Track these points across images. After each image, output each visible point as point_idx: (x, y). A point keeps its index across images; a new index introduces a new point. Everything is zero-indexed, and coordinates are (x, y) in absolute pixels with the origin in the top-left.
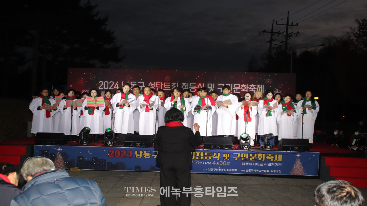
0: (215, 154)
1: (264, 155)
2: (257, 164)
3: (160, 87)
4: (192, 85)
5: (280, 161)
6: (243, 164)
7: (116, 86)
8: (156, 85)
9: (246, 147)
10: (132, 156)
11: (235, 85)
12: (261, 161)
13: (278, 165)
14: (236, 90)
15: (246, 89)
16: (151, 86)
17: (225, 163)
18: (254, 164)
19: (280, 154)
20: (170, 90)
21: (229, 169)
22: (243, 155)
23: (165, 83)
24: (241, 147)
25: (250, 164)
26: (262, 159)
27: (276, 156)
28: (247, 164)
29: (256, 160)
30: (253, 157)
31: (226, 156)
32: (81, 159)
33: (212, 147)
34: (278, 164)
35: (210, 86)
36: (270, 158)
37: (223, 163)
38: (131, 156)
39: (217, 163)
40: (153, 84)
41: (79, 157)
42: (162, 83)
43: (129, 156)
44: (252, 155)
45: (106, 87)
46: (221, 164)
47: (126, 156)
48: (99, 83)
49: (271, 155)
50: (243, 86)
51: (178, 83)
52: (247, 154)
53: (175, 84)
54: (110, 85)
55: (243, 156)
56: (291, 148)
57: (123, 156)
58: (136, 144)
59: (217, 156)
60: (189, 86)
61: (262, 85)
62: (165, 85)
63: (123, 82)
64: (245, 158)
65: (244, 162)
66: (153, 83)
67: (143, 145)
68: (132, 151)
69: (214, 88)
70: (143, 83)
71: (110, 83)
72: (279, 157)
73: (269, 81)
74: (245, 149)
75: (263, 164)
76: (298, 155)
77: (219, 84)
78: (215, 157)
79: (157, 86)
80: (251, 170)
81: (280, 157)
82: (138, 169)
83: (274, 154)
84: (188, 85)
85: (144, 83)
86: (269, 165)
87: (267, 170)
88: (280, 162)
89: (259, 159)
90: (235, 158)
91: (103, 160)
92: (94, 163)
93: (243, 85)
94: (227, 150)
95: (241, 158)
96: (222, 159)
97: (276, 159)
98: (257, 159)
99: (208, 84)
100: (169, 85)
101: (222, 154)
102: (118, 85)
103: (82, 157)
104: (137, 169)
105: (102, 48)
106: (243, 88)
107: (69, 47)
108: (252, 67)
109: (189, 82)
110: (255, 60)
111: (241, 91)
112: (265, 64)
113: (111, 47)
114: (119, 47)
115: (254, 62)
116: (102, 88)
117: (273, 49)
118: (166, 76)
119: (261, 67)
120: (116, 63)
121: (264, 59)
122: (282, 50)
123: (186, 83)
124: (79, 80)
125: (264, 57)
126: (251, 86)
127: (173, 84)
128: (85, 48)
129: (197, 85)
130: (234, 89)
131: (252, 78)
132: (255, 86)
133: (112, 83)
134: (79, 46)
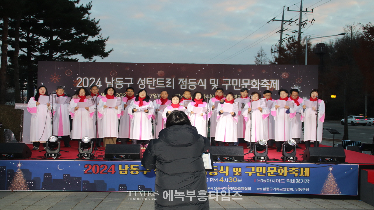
0: (222, 168)
1: (286, 168)
2: (277, 181)
3: (152, 84)
4: (191, 81)
5: (306, 176)
6: (259, 181)
7: (98, 84)
8: (147, 81)
9: (263, 158)
10: (115, 173)
11: (243, 80)
12: (282, 177)
13: (305, 182)
15: (257, 86)
16: (141, 83)
17: (235, 180)
18: (273, 181)
19: (307, 167)
20: (164, 87)
21: (241, 187)
22: (259, 168)
23: (158, 79)
24: (256, 159)
25: (268, 181)
26: (283, 174)
27: (302, 169)
28: (264, 181)
29: (276, 175)
30: (271, 172)
31: (237, 171)
32: (48, 177)
33: (219, 159)
34: (305, 180)
35: (213, 82)
36: (294, 173)
37: (232, 180)
38: (113, 172)
39: (225, 180)
40: (143, 81)
41: (45, 174)
42: (154, 79)
43: (112, 172)
44: (271, 169)
45: (86, 84)
46: (231, 181)
47: (107, 172)
48: (77, 79)
49: (295, 169)
51: (173, 79)
52: (264, 168)
53: (170, 79)
54: (90, 82)
55: (259, 171)
56: (320, 160)
57: (103, 172)
58: (120, 157)
59: (225, 171)
60: (188, 82)
61: (277, 79)
62: (158, 82)
63: (106, 78)
64: (261, 173)
65: (260, 178)
66: (143, 79)
67: (130, 157)
68: (115, 165)
69: (218, 84)
71: (90, 79)
72: (305, 172)
73: (285, 75)
74: (261, 161)
75: (285, 181)
76: (331, 169)
77: (224, 80)
78: (222, 172)
80: (270, 188)
81: (307, 170)
82: (123, 188)
83: (300, 168)
84: (186, 81)
85: (132, 79)
86: (293, 181)
87: (291, 188)
88: (306, 178)
89: (279, 174)
90: (249, 173)
91: (77, 178)
92: (66, 181)
93: (252, 80)
94: (238, 163)
95: (256, 173)
96: (232, 174)
97: (302, 174)
98: (277, 173)
99: (211, 80)
100: (163, 82)
101: (231, 168)
102: (100, 82)
103: (49, 174)
104: (121, 188)
105: (86, 41)
106: (254, 83)
107: (46, 41)
108: (260, 61)
109: (187, 77)
110: (263, 53)
111: (251, 87)
112: (275, 57)
113: (96, 40)
114: (105, 39)
115: (263, 55)
116: (81, 85)
117: (284, 40)
118: (160, 70)
119: (271, 60)
120: (102, 58)
121: (273, 51)
122: (295, 40)
123: (184, 79)
124: (52, 76)
125: (274, 50)
126: (263, 82)
127: (168, 80)
128: (66, 41)
129: (197, 81)
130: (242, 84)
131: (264, 72)
132: (268, 82)
133: (92, 80)
134: (59, 38)
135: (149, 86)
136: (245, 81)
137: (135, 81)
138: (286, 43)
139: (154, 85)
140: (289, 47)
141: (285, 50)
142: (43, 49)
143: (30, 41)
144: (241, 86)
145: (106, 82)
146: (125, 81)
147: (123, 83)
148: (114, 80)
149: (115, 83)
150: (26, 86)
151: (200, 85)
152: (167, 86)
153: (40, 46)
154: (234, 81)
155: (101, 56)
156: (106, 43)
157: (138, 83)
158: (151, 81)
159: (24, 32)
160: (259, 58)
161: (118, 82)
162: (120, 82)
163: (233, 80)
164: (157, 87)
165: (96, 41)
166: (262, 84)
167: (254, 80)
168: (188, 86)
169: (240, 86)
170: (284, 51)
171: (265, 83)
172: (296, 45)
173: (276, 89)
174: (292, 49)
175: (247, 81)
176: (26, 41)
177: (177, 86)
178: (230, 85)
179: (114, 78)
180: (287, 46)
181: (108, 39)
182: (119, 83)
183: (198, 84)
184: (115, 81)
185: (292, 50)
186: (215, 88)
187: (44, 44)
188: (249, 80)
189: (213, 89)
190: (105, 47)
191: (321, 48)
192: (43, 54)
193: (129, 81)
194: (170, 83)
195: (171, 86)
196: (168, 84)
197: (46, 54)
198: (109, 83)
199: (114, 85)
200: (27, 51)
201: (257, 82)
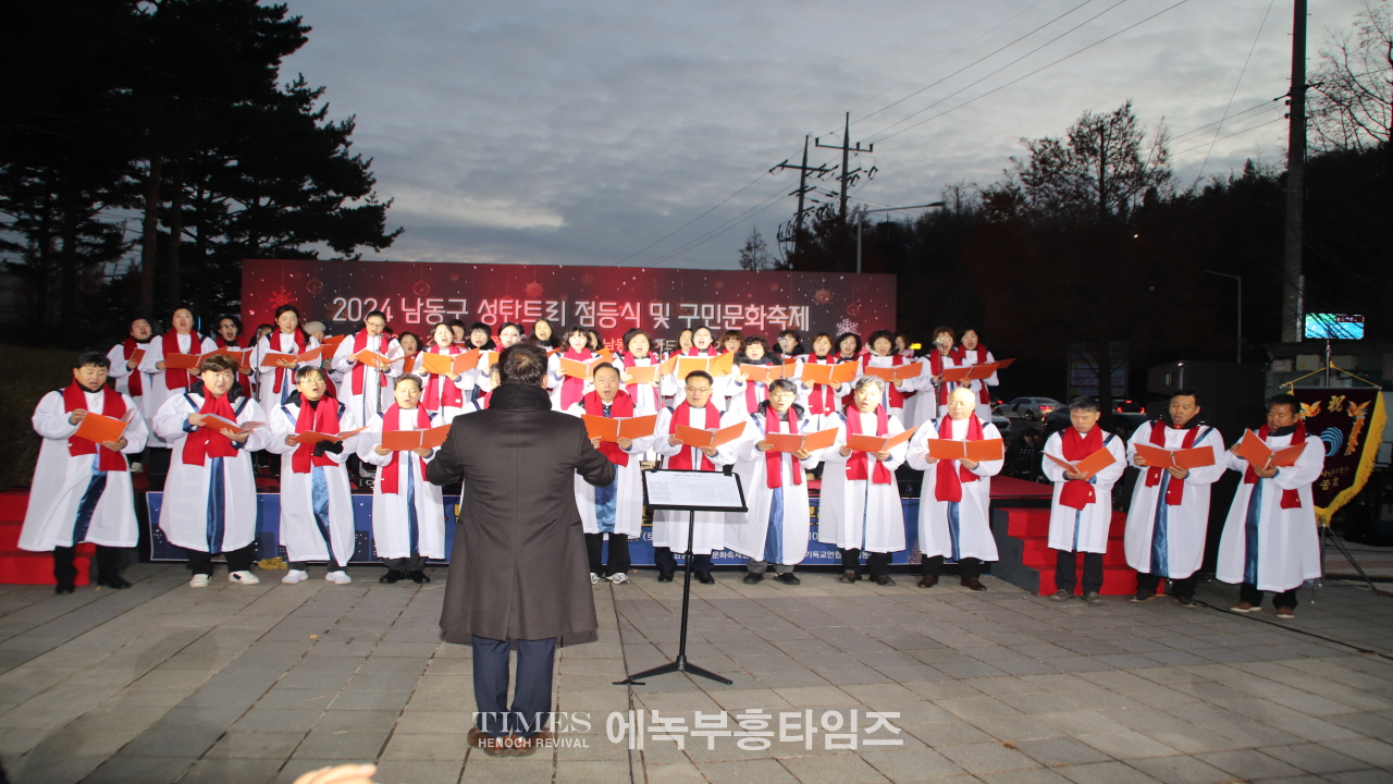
4: (604, 307)
8: (502, 307)
11: (727, 307)
14: (730, 321)
15: (758, 320)
16: (487, 312)
23: (527, 302)
35: (656, 310)
40: (492, 307)
42: (517, 302)
45: (355, 314)
48: (335, 302)
50: (752, 309)
51: (564, 303)
53: (555, 303)
60: (597, 310)
61: (805, 305)
62: (527, 308)
63: (403, 300)
66: (491, 302)
69: (668, 314)
70: (462, 303)
71: (366, 303)
73: (822, 295)
77: (682, 305)
79: (504, 310)
84: (593, 308)
85: (464, 301)
93: (749, 306)
99: (652, 305)
100: (540, 309)
105: (337, 208)
106: (752, 315)
107: (243, 207)
109: (596, 297)
110: (760, 243)
111: (746, 324)
112: (787, 252)
113: (363, 206)
116: (344, 317)
117: (807, 213)
118: (530, 282)
120: (377, 250)
121: (783, 239)
122: (833, 214)
123: (588, 303)
124: (275, 294)
125: (785, 235)
126: (772, 311)
127: (550, 305)
128: (289, 209)
129: (618, 308)
130: (724, 317)
131: (774, 288)
132: (784, 312)
133: (371, 304)
134: (273, 203)
136: (731, 310)
137: (472, 307)
138: (813, 220)
140: (820, 230)
141: (813, 238)
142: (236, 227)
143: (204, 209)
144: (723, 321)
145: (403, 309)
146: (448, 306)
147: (444, 312)
148: (422, 304)
149: (425, 311)
151: (627, 318)
153: (227, 222)
154: (706, 308)
155: (375, 246)
156: (387, 213)
157: (479, 312)
158: (510, 307)
159: (190, 189)
160: (750, 254)
161: (432, 309)
163: (704, 306)
165: (361, 209)
166: (770, 317)
167: (753, 306)
168: (597, 318)
169: (719, 321)
170: (811, 239)
171: (777, 314)
172: (835, 225)
173: (803, 329)
175: (735, 310)
176: (195, 209)
178: (696, 317)
179: (423, 300)
180: (817, 227)
181: (392, 205)
182: (435, 311)
183: (623, 315)
184: (424, 308)
185: (827, 236)
186: (661, 324)
187: (238, 216)
188: (740, 307)
189: (656, 327)
191: (889, 232)
192: (236, 239)
193: (458, 307)
194: (556, 312)
195: (558, 320)
196: (550, 313)
197: (242, 240)
198: (409, 312)
199: (423, 316)
200: (195, 234)
201: (759, 311)
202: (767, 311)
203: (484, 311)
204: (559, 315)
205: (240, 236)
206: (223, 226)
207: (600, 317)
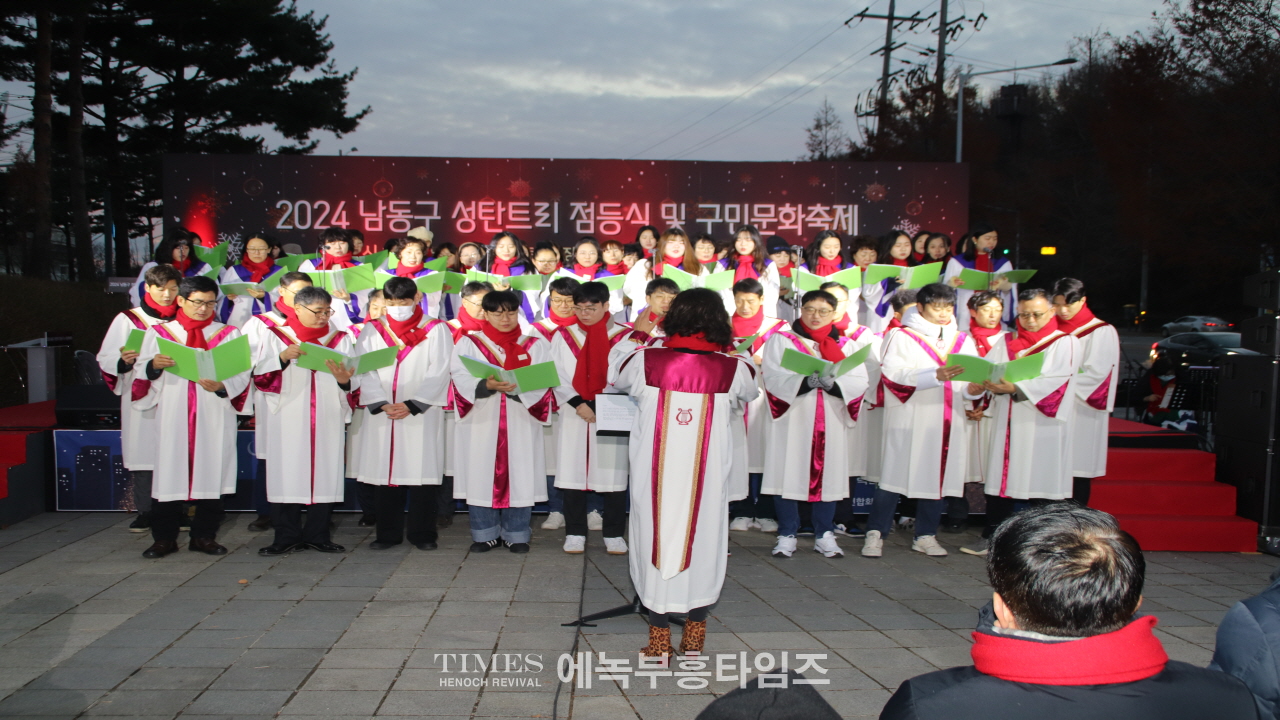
3: (493, 218)
4: (606, 209)
7: (339, 218)
8: (481, 211)
11: (756, 207)
14: (760, 224)
15: (795, 223)
16: (462, 216)
20: (530, 227)
23: (511, 204)
35: (669, 211)
40: (468, 209)
42: (500, 204)
45: (303, 220)
48: (278, 206)
50: (787, 209)
51: (556, 205)
53: (546, 205)
54: (316, 214)
60: (597, 213)
61: (854, 203)
62: (511, 212)
63: (362, 203)
66: (467, 205)
69: (683, 217)
70: (432, 206)
71: (316, 206)
73: (874, 191)
77: (700, 205)
79: (484, 214)
84: (592, 210)
85: (435, 204)
93: (783, 205)
99: (664, 206)
100: (527, 212)
102: (344, 213)
105: (286, 80)
106: (787, 216)
107: (163, 80)
108: (821, 142)
109: (596, 197)
110: (832, 119)
111: (780, 227)
112: (867, 131)
113: (318, 78)
114: (345, 76)
115: (830, 124)
116: (290, 224)
117: (894, 79)
118: (516, 179)
119: (853, 141)
120: (339, 136)
121: (862, 113)
122: (927, 79)
123: (585, 204)
125: (865, 108)
126: (812, 211)
127: (539, 207)
128: (224, 82)
129: (623, 211)
130: (753, 220)
131: (815, 183)
132: (826, 211)
133: (322, 208)
134: (202, 74)
135: (486, 224)
137: (446, 210)
138: (901, 88)
139: (500, 222)
140: (910, 102)
141: (897, 111)
142: (155, 106)
143: (113, 82)
145: (362, 214)
146: (416, 210)
147: (411, 217)
148: (385, 208)
149: (388, 216)
150: (95, 221)
151: (633, 222)
152: (539, 224)
153: (143, 100)
154: (730, 209)
155: (335, 130)
156: (350, 86)
157: (454, 216)
158: (492, 211)
159: (91, 55)
160: (820, 134)
161: (397, 214)
162: (403, 214)
163: (728, 206)
164: (508, 227)
165: (316, 82)
166: (810, 218)
168: (597, 223)
170: (894, 113)
171: (818, 215)
172: (928, 94)
174: (919, 106)
175: (767, 211)
176: (99, 82)
177: (567, 224)
179: (386, 203)
180: (903, 96)
181: (355, 77)
182: (400, 215)
183: (628, 218)
184: (386, 212)
185: (916, 108)
187: (157, 92)
188: (772, 207)
190: (344, 101)
191: (1016, 98)
192: (156, 122)
193: (428, 210)
194: (547, 215)
195: (549, 225)
196: (540, 217)
197: (163, 123)
198: (369, 217)
199: (386, 222)
200: (103, 115)
201: (796, 212)
202: (806, 212)
203: (460, 215)
204: (550, 220)
205: (162, 118)
206: (139, 105)
207: (601, 221)
